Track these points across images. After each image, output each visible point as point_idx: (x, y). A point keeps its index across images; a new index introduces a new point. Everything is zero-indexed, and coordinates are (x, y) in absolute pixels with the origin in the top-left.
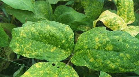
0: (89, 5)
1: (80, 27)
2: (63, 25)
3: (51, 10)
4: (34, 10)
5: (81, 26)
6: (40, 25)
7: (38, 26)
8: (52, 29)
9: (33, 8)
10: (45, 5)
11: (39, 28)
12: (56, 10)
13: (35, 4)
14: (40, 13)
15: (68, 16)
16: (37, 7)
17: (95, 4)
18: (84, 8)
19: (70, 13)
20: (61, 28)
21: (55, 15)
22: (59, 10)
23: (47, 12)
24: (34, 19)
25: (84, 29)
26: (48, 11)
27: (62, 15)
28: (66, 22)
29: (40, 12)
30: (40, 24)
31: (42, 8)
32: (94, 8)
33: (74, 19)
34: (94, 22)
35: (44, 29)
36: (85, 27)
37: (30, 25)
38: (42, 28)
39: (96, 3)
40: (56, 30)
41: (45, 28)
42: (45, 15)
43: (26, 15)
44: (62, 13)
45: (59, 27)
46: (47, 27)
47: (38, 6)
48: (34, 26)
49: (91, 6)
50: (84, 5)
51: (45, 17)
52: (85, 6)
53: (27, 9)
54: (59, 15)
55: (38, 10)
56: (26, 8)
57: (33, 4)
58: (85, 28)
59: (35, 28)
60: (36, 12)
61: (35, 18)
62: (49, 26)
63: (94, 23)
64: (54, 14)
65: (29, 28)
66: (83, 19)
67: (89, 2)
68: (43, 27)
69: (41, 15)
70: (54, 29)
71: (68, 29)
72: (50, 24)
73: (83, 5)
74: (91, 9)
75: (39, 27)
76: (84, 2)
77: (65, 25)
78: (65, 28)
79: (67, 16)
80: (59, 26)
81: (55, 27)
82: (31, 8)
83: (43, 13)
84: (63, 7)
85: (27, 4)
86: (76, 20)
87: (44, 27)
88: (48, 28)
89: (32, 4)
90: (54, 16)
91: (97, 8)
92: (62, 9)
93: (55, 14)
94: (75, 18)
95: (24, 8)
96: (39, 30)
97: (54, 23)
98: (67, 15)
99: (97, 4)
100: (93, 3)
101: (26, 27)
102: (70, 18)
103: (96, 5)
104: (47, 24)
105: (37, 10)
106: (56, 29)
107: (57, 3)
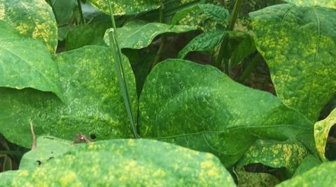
0: (291, 52)
1: (259, 148)
2: (189, 156)
3: (130, 79)
4: (60, 85)
5: (262, 142)
6: (97, 160)
7: (90, 165)
8: (146, 177)
9: (56, 75)
10: (106, 61)
11: (95, 171)
12: (152, 80)
13: (66, 60)
14: (84, 95)
15: (203, 105)
16: (72, 71)
17: (314, 45)
18: (270, 63)
19: (213, 90)
20: (184, 169)
21: (145, 100)
22: (162, 77)
23: (114, 88)
24: (60, 122)
25: (277, 156)
26: (118, 85)
27: (175, 101)
28: (196, 128)
29: (82, 90)
30: (97, 153)
31: (93, 73)
32: (311, 64)
33: (231, 118)
34: (319, 129)
35: (117, 177)
36: (279, 146)
37: (58, 161)
38: (105, 172)
39: (319, 41)
40: (165, 178)
41: (120, 174)
42: (106, 102)
43: (28, 107)
44: (175, 91)
45: (177, 167)
46: (127, 168)
47: (76, 66)
48: (73, 166)
49: (299, 53)
50: (270, 53)
51: (107, 111)
52: (272, 58)
53: (32, 86)
54: (165, 97)
55: (78, 84)
56: (31, 79)
57: (54, 59)
58: (281, 152)
59: (77, 171)
60: (68, 92)
61: (63, 116)
62: (133, 163)
63: (316, 132)
64: (141, 97)
65: (55, 173)
66: (270, 115)
67: (286, 39)
68: (112, 167)
69: (88, 103)
70: (155, 174)
71: (211, 173)
72: (138, 154)
73: (263, 54)
74: (299, 69)
75: (94, 169)
76: (267, 42)
77: (197, 153)
78: (200, 169)
79: (200, 103)
80: (174, 162)
81: (160, 164)
82: (49, 79)
83: (98, 96)
84: (180, 65)
85: (31, 63)
86: (238, 123)
87: (117, 167)
88: (129, 172)
89: (50, 61)
90: (142, 104)
91: (323, 63)
92: (178, 76)
93: (149, 96)
94: (235, 111)
95: (21, 81)
96: (95, 180)
97: (154, 146)
98: (200, 99)
99: (322, 45)
100: (306, 42)
101: (40, 171)
102: (213, 111)
103: (319, 50)
104: (124, 154)
105: (73, 85)
106: (164, 174)
107: (149, 42)
